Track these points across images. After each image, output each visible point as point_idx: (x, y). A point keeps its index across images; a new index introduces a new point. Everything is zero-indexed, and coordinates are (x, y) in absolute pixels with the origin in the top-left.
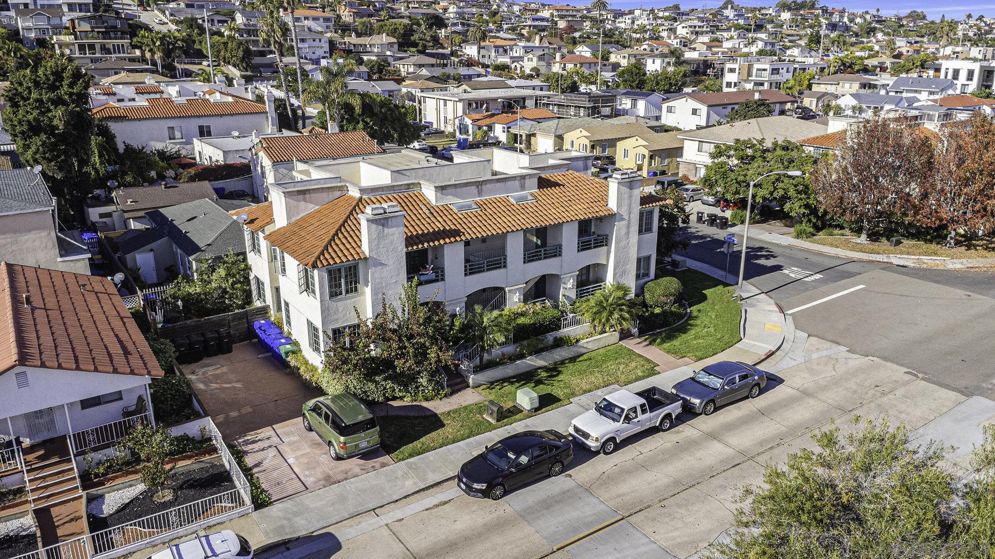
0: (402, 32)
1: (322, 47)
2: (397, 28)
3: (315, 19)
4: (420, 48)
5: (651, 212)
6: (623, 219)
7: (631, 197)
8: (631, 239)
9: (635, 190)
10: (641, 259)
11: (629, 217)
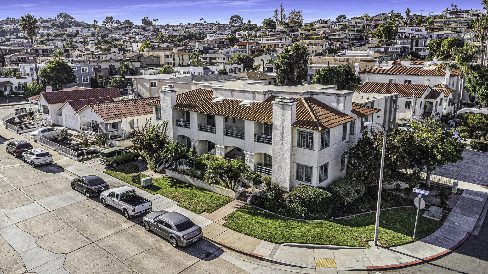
5: (312, 134)
6: (278, 130)
7: (283, 115)
8: (285, 146)
9: (286, 111)
10: (303, 166)
11: (283, 129)
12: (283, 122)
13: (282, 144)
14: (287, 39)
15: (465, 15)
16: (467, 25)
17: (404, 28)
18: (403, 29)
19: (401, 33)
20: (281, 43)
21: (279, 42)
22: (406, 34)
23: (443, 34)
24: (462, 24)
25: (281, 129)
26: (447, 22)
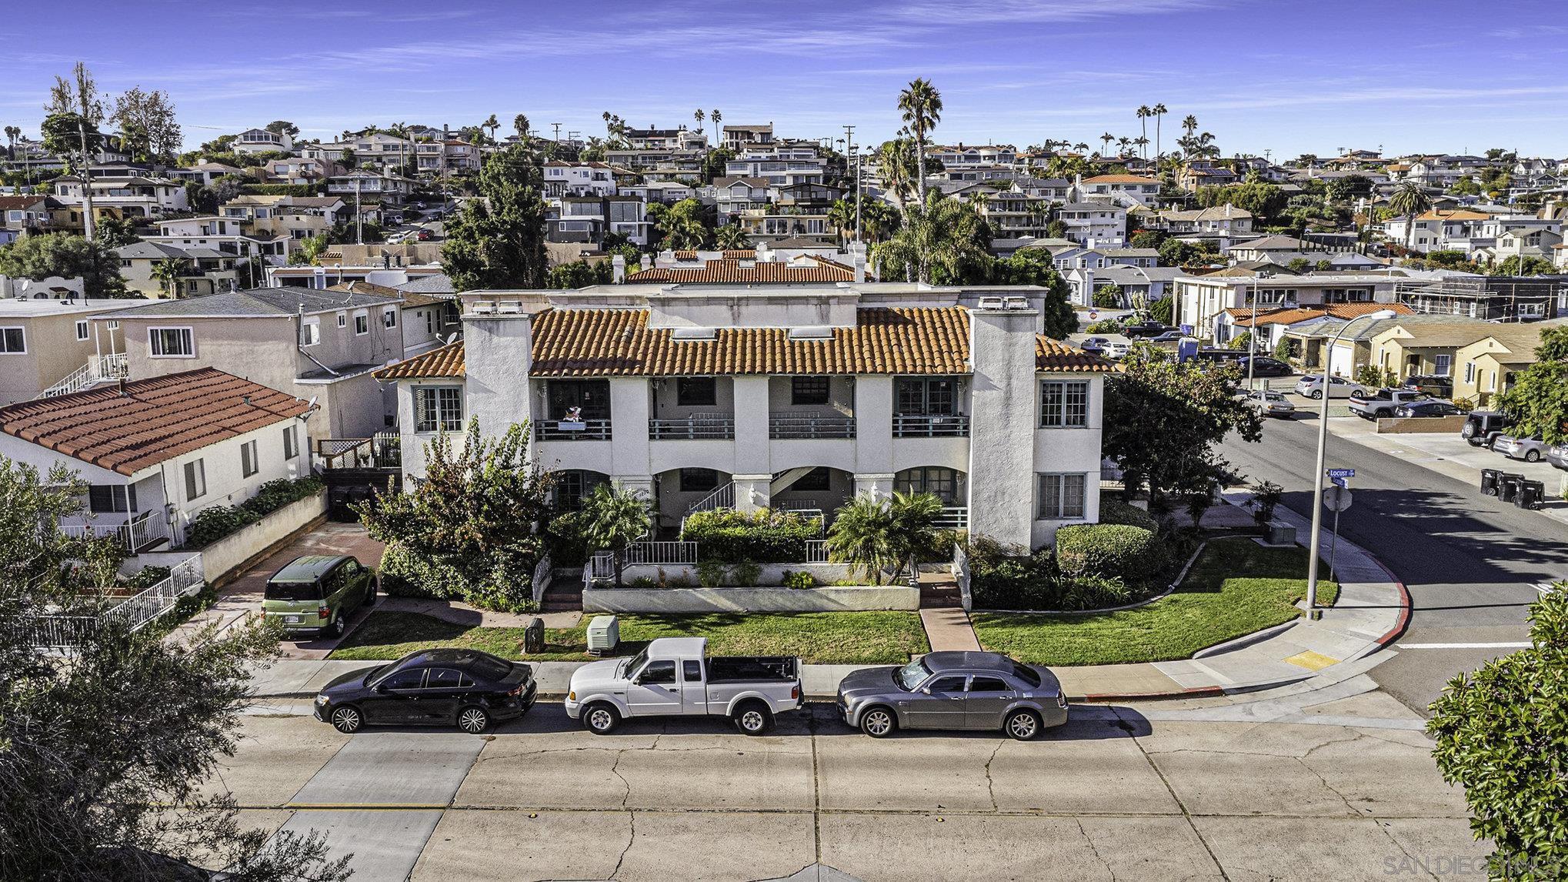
0: (1263, 200)
1: (1114, 226)
2: (1254, 195)
3: (1130, 187)
4: (1294, 226)
5: (1084, 386)
6: (992, 387)
7: (1010, 345)
8: (1014, 430)
9: (1020, 334)
10: (1058, 477)
11: (1009, 384)
12: (1009, 364)
13: (1006, 427)
14: (171, 192)
15: (669, 143)
16: (697, 168)
17: (560, 169)
18: (556, 173)
19: (555, 183)
20: (151, 205)
21: (145, 198)
22: (568, 185)
23: (661, 190)
24: (686, 165)
25: (1003, 385)
26: (640, 158)
